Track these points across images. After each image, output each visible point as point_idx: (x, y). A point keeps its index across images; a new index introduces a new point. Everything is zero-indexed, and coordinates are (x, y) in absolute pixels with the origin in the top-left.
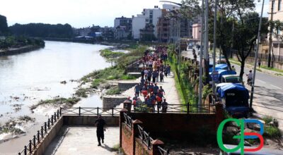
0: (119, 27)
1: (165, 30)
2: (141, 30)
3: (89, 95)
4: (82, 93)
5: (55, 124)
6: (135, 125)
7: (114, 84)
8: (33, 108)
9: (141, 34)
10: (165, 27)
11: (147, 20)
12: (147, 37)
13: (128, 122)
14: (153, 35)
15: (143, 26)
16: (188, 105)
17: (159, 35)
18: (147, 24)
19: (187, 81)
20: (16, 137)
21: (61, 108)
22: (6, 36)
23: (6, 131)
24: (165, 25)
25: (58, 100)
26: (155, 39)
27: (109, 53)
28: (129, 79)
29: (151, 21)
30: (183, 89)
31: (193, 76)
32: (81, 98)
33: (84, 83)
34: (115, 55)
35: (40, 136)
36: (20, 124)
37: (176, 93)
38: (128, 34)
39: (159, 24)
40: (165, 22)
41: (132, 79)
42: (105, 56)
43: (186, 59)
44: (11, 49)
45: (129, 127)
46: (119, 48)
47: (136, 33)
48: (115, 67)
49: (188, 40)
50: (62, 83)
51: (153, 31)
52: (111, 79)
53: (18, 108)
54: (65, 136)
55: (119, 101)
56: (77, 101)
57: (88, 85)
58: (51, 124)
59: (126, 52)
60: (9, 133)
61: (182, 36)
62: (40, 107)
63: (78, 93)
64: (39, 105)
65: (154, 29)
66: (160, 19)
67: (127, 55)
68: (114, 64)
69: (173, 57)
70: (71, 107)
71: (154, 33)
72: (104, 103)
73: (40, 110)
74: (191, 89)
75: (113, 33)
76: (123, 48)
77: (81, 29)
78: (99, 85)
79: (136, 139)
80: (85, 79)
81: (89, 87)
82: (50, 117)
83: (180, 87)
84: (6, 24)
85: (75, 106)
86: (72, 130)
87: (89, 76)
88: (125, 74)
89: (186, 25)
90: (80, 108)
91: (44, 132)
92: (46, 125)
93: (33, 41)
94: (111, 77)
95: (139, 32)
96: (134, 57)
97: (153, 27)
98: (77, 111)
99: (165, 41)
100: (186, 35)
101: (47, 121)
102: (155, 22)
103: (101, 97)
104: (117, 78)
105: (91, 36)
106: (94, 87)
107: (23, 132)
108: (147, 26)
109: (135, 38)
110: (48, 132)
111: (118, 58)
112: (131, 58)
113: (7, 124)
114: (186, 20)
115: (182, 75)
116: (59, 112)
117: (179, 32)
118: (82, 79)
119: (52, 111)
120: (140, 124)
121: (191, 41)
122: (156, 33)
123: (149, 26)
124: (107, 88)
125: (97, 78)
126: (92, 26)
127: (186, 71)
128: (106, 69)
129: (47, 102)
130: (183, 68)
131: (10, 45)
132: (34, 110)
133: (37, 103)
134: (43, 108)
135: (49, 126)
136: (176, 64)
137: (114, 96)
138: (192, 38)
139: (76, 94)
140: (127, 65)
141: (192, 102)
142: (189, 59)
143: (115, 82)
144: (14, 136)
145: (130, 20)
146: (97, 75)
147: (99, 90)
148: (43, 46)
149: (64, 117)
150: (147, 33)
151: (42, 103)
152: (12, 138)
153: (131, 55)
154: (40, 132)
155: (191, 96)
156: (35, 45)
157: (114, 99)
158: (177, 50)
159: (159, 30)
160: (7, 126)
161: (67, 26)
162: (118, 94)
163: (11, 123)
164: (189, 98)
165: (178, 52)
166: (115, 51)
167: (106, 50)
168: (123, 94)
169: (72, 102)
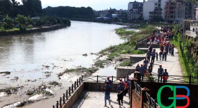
0: (132, 10)
1: (172, 12)
2: (150, 13)
3: (105, 66)
4: (100, 64)
5: (77, 89)
6: (144, 92)
7: (126, 57)
8: (60, 75)
9: (150, 16)
10: (172, 10)
11: (156, 4)
12: (156, 18)
13: (137, 89)
14: (161, 17)
15: (152, 9)
16: (190, 77)
17: (166, 16)
18: (156, 8)
19: (190, 56)
20: (46, 98)
21: (82, 76)
22: (40, 16)
23: (39, 93)
24: (171, 8)
25: (80, 69)
26: (162, 20)
27: (123, 32)
28: (139, 53)
29: (159, 5)
30: (186, 63)
31: (195, 52)
32: (99, 68)
33: (101, 56)
34: (128, 33)
35: (65, 98)
36: (49, 88)
37: (179, 67)
38: (139, 16)
39: (166, 8)
40: (172, 6)
41: (142, 53)
42: (119, 34)
43: (189, 37)
44: (44, 27)
45: (138, 94)
46: (131, 28)
47: (146, 15)
48: (128, 43)
49: (192, 21)
50: (84, 55)
51: (161, 13)
52: (124, 53)
53: (48, 75)
54: (85, 99)
55: (130, 72)
56: (95, 71)
57: (104, 58)
58: (74, 88)
59: (137, 31)
60: (41, 95)
61: (186, 18)
62: (65, 74)
63: (96, 64)
64: (64, 73)
65: (162, 11)
66: (167, 3)
67: (138, 34)
68: (127, 41)
69: (178, 36)
70: (90, 75)
71: (162, 15)
72: (118, 73)
73: (65, 77)
74: (193, 63)
75: (127, 15)
76: (135, 28)
77: (100, 11)
78: (113, 58)
79: (144, 103)
80: (102, 53)
81: (106, 59)
82: (74, 83)
83: (183, 61)
84: (41, 7)
85: (94, 74)
86: (91, 94)
87: (106, 50)
88: (136, 49)
89: (190, 8)
90: (98, 76)
91: (68, 95)
92: (70, 89)
93: (62, 21)
94: (124, 51)
95: (149, 15)
96: (143, 35)
97: (161, 10)
98: (95, 79)
99: (171, 22)
100: (190, 17)
101: (71, 86)
102: (163, 6)
103: (115, 68)
104: (129, 52)
105: (109, 17)
106: (110, 60)
107: (51, 95)
108: (156, 9)
109: (145, 19)
110: (72, 95)
111: (130, 35)
112: (141, 36)
113: (40, 87)
114: (190, 4)
115: (185, 51)
116: (81, 79)
117: (183, 15)
118: (100, 53)
119: (75, 78)
120: (148, 92)
121: (194, 22)
122: (163, 16)
123: (158, 9)
124: (121, 60)
125: (112, 52)
126: (109, 9)
127: (189, 48)
128: (120, 45)
129: (72, 71)
130: (186, 45)
131: (43, 24)
132: (60, 77)
133: (63, 72)
134: (68, 75)
135: (72, 90)
136: (180, 42)
137: (126, 68)
138: (195, 19)
139: (95, 65)
140: (138, 42)
141: (193, 74)
142: (192, 38)
143: (128, 56)
144: (45, 97)
145: (142, 4)
146: (112, 49)
147: (114, 62)
148: (69, 25)
149: (84, 83)
150: (155, 15)
151: (68, 71)
152: (43, 99)
153: (141, 33)
154: (65, 95)
155: (193, 69)
156: (63, 24)
157: (127, 69)
158: (181, 30)
159: (166, 12)
160: (39, 89)
161: (89, 9)
162: (130, 65)
163: (43, 87)
164: (191, 71)
165: (182, 31)
166: (128, 30)
167: (121, 29)
168: (134, 66)
169: (91, 71)
